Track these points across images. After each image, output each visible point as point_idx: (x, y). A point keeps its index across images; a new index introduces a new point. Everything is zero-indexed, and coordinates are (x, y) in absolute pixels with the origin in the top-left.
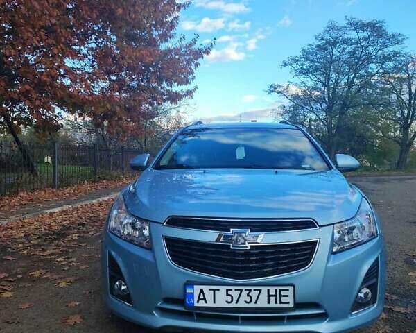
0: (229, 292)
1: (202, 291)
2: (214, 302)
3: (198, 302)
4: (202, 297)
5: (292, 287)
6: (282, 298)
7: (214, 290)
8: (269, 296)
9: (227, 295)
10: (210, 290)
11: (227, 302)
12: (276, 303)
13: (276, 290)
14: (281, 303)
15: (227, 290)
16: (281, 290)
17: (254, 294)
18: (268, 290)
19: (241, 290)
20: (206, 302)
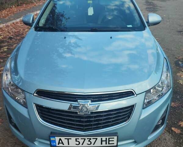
0: (77, 140)
1: (60, 139)
2: (69, 144)
3: (59, 144)
4: (61, 142)
5: (116, 137)
6: (110, 142)
7: (68, 139)
8: (102, 141)
9: (76, 141)
10: (65, 139)
11: (76, 144)
12: (106, 144)
13: (106, 138)
14: (109, 144)
15: (76, 139)
16: (109, 138)
17: (93, 141)
18: (102, 139)
19: (85, 139)
20: (63, 144)
